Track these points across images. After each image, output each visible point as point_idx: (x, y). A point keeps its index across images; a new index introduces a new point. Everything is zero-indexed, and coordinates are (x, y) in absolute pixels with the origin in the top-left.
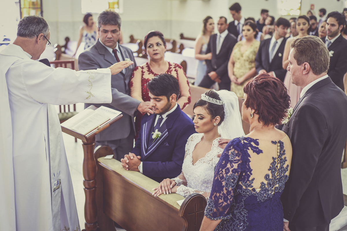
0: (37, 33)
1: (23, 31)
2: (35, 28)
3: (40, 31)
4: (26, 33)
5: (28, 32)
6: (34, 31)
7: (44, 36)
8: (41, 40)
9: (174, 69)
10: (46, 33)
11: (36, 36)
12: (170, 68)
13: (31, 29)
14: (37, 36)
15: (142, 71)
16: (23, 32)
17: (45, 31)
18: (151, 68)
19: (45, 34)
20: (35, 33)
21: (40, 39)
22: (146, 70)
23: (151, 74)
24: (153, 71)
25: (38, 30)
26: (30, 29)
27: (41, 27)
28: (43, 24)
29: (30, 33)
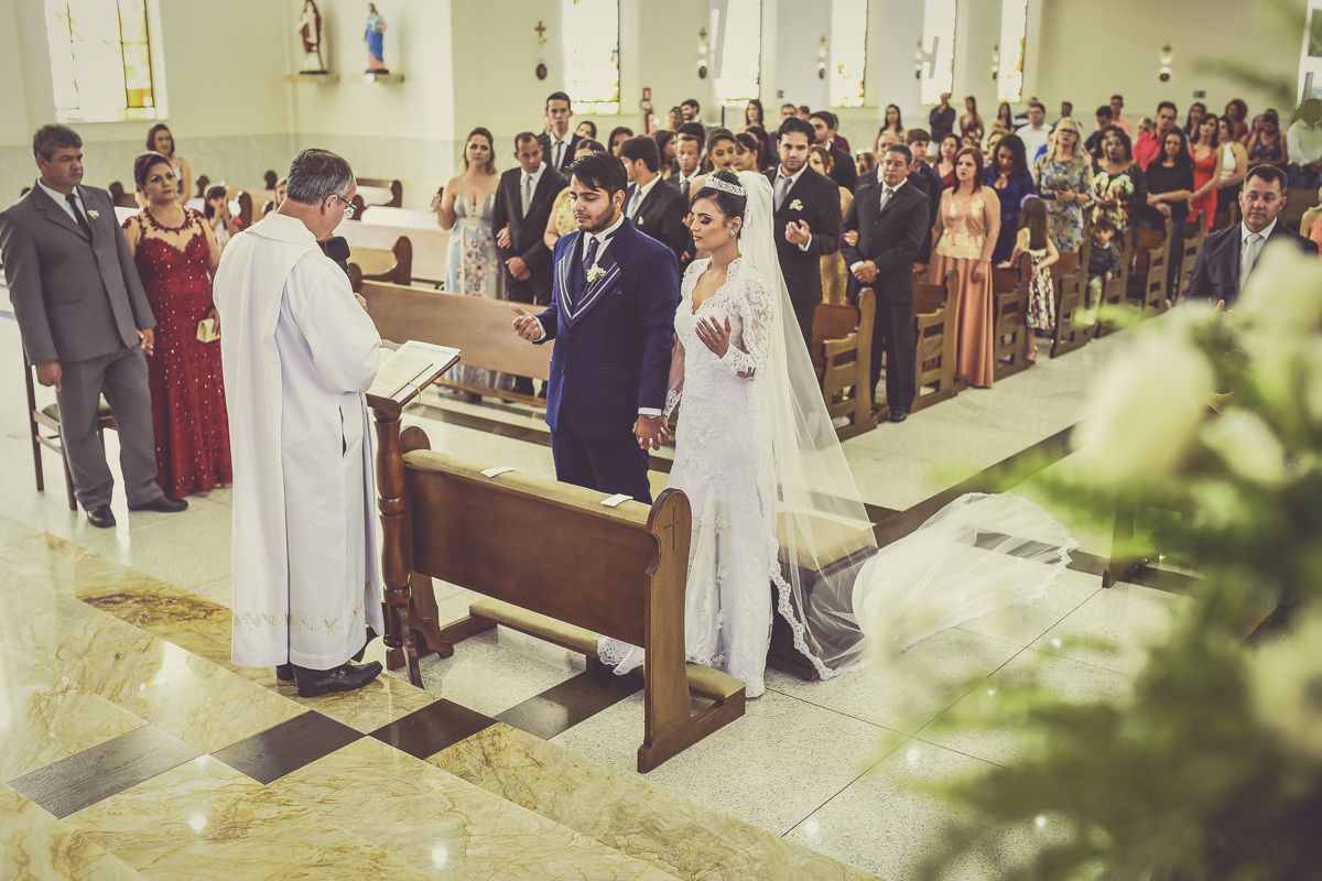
0: (325, 194)
2: (320, 185)
4: (300, 193)
5: (306, 193)
6: (318, 190)
8: (332, 206)
9: (194, 220)
11: (321, 200)
12: (188, 218)
13: (311, 186)
14: (324, 200)
15: (141, 227)
18: (157, 219)
21: (329, 206)
22: (146, 223)
23: (159, 230)
24: (161, 223)
25: (325, 189)
26: (309, 186)
27: (333, 181)
28: (337, 176)
29: (309, 194)
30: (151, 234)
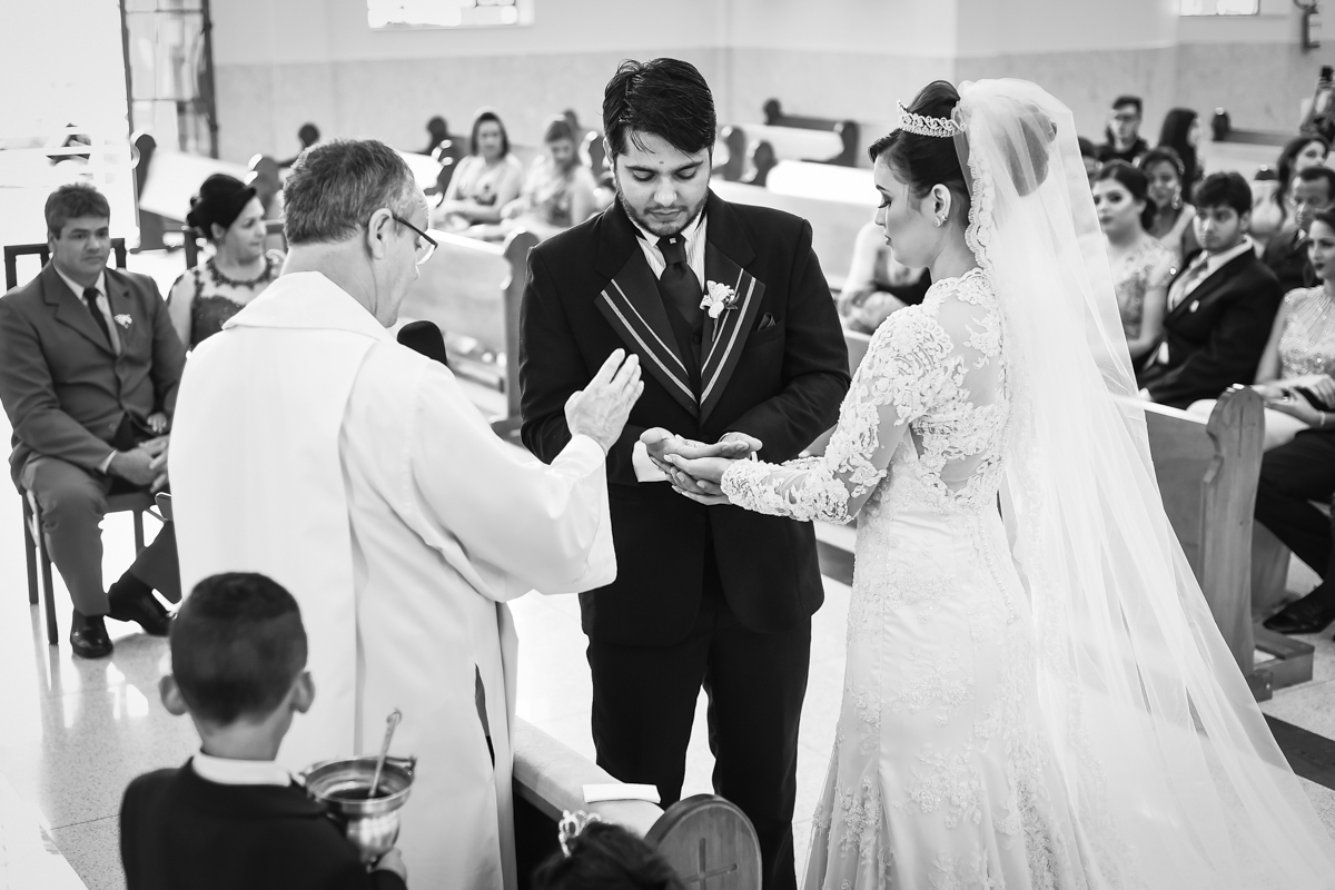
0: (363, 210)
1: (303, 220)
2: (349, 195)
3: (373, 201)
4: (314, 223)
5: (323, 219)
6: (348, 206)
7: (395, 217)
8: (385, 237)
10: (404, 203)
11: (358, 226)
13: (331, 201)
14: (366, 226)
15: (197, 282)
16: (301, 223)
17: (397, 194)
19: (400, 206)
20: (351, 216)
21: (379, 237)
22: (206, 276)
23: (222, 285)
25: (361, 201)
26: (326, 202)
27: (373, 181)
28: (379, 168)
29: (331, 219)
30: (210, 291)
